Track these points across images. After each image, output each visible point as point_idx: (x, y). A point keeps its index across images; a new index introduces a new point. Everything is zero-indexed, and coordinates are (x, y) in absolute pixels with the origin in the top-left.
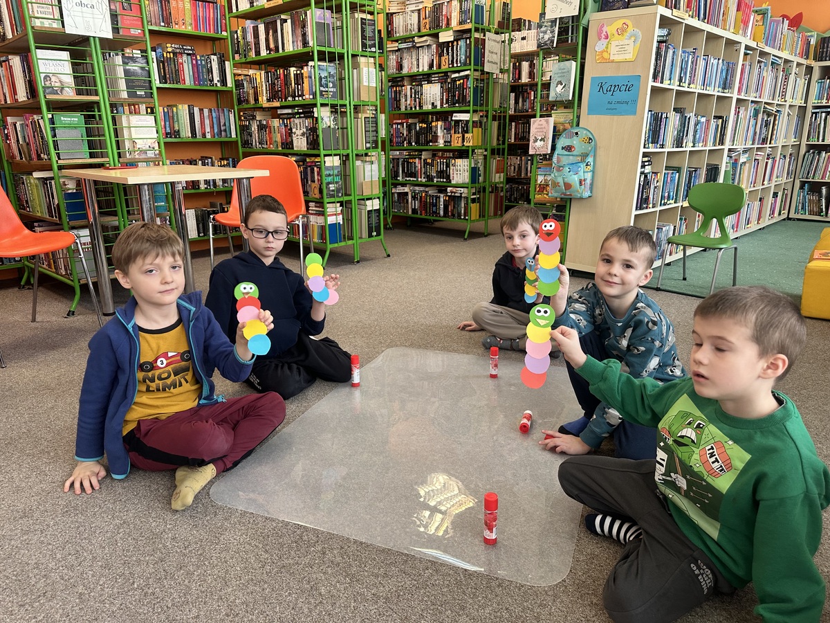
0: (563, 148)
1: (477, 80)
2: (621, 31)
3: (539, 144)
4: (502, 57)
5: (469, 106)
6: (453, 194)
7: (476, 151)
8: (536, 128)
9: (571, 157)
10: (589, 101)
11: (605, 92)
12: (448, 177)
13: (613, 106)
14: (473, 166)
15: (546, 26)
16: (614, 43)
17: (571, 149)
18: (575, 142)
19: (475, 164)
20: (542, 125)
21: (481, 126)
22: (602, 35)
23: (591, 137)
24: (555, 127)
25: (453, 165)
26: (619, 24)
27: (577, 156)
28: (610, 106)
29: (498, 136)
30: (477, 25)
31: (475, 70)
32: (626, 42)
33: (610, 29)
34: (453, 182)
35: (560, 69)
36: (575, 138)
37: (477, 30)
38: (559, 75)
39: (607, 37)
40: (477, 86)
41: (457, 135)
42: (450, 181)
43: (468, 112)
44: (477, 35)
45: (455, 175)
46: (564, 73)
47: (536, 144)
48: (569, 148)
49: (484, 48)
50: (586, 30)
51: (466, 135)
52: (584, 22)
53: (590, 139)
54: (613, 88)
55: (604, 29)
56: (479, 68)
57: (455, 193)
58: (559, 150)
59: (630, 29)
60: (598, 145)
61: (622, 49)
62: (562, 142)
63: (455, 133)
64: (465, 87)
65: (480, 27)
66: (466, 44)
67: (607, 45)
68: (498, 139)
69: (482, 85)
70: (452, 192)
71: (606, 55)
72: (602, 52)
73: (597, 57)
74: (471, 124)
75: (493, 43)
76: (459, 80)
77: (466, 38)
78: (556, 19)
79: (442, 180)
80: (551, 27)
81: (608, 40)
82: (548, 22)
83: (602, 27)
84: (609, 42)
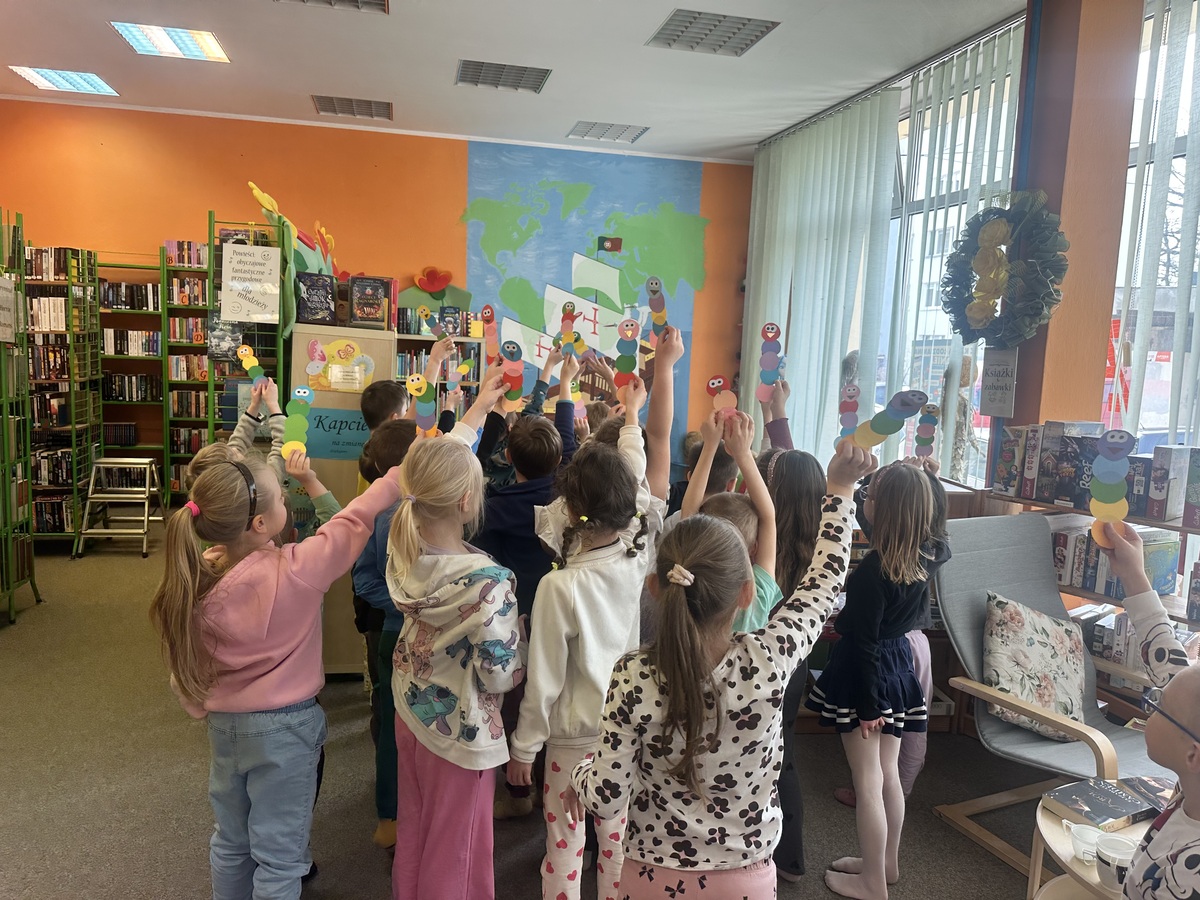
2: (344, 354)
4: (16, 315)
11: (327, 428)
13: (338, 448)
15: (221, 330)
16: (335, 367)
22: (316, 355)
26: (341, 344)
28: (336, 447)
29: (18, 443)
32: (354, 369)
33: (329, 350)
39: (323, 358)
50: (288, 344)
52: (284, 335)
54: (338, 425)
55: (320, 347)
59: (358, 354)
61: (349, 377)
67: (325, 368)
68: (18, 450)
71: (323, 381)
72: (319, 376)
73: (310, 382)
75: (4, 294)
78: (239, 323)
80: (233, 332)
81: (326, 363)
82: (225, 324)
83: (314, 344)
84: (327, 365)
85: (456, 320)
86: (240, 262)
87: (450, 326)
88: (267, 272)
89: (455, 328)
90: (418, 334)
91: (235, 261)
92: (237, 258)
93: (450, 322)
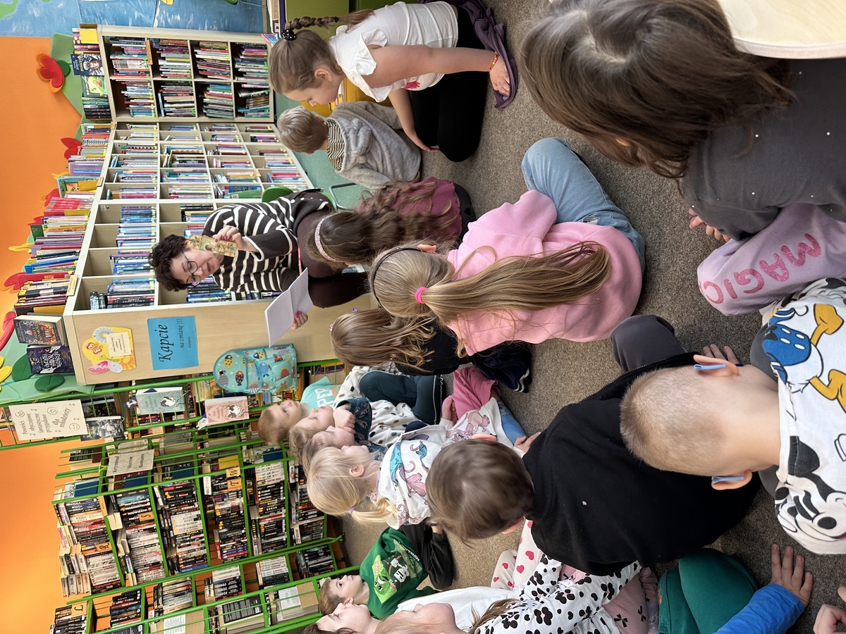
0: (240, 384)
1: (163, 476)
2: (97, 349)
3: (236, 411)
4: (135, 449)
5: (194, 480)
6: (297, 476)
7: (245, 460)
8: (219, 417)
9: (250, 374)
10: (181, 368)
11: (170, 353)
12: (278, 485)
13: (186, 342)
14: (262, 461)
15: (97, 432)
16: (112, 354)
17: (240, 376)
18: (232, 373)
19: (260, 458)
20: (214, 412)
21: (216, 460)
22: (103, 368)
23: (225, 357)
24: (216, 397)
25: (264, 482)
26: (88, 354)
27: (247, 368)
28: (186, 345)
29: (225, 436)
30: (100, 489)
31: (153, 482)
32: (109, 340)
33: (95, 361)
34: (283, 478)
35: (147, 407)
36: (226, 374)
37: (105, 489)
38: (154, 406)
39: (105, 363)
40: (171, 475)
41: (229, 486)
42: (283, 482)
43: (201, 480)
44: (111, 487)
45: (275, 478)
46: (151, 402)
47: (237, 413)
48: (239, 378)
49: (125, 475)
50: (98, 387)
51: (228, 476)
52: (88, 391)
53: (227, 358)
54: (166, 346)
55: (95, 367)
56: (149, 476)
57: (295, 474)
58: (243, 388)
59: (94, 340)
60: (233, 348)
61: (118, 345)
62: (233, 386)
63: (227, 488)
64: (173, 488)
65: (101, 485)
66: (123, 497)
67: (114, 361)
68: (229, 435)
69: (169, 469)
70: (295, 478)
71: (126, 361)
72: (123, 364)
73: (130, 368)
74: (216, 474)
75: (120, 464)
76: (166, 496)
77: (116, 498)
78: (87, 422)
79: (282, 491)
80: (97, 425)
81: (108, 361)
82: (91, 431)
83: (93, 370)
84: (111, 360)
85: (84, 59)
86: (32, 429)
87: (93, 65)
88: (35, 412)
89: (93, 60)
90: (107, 98)
91: (33, 432)
92: (29, 431)
93: (88, 65)
